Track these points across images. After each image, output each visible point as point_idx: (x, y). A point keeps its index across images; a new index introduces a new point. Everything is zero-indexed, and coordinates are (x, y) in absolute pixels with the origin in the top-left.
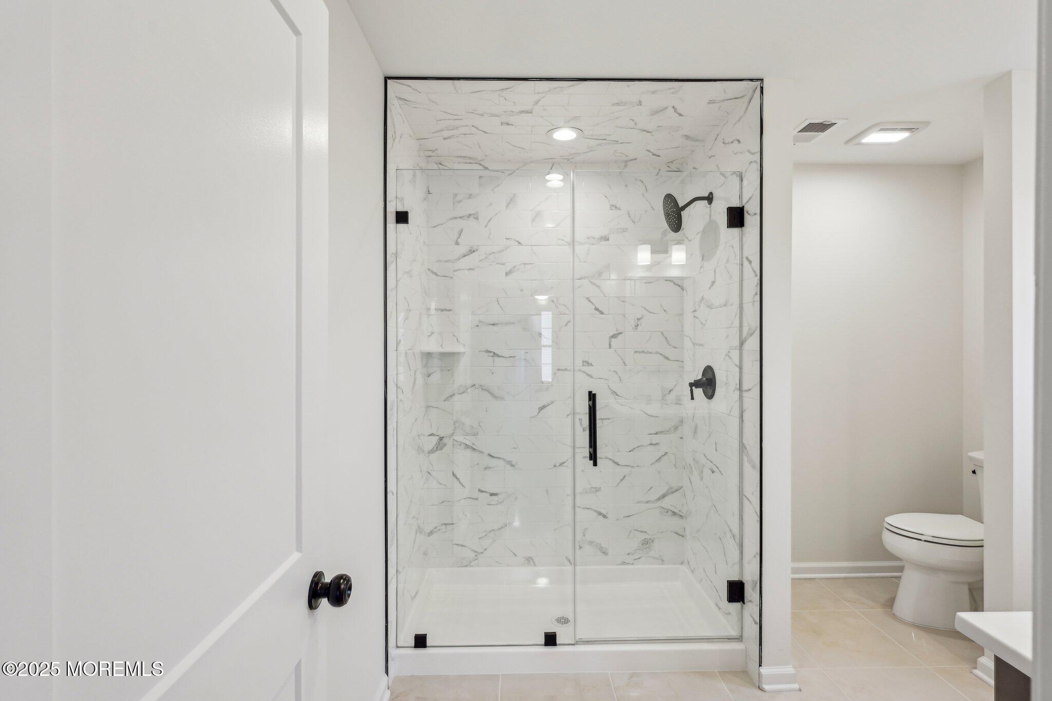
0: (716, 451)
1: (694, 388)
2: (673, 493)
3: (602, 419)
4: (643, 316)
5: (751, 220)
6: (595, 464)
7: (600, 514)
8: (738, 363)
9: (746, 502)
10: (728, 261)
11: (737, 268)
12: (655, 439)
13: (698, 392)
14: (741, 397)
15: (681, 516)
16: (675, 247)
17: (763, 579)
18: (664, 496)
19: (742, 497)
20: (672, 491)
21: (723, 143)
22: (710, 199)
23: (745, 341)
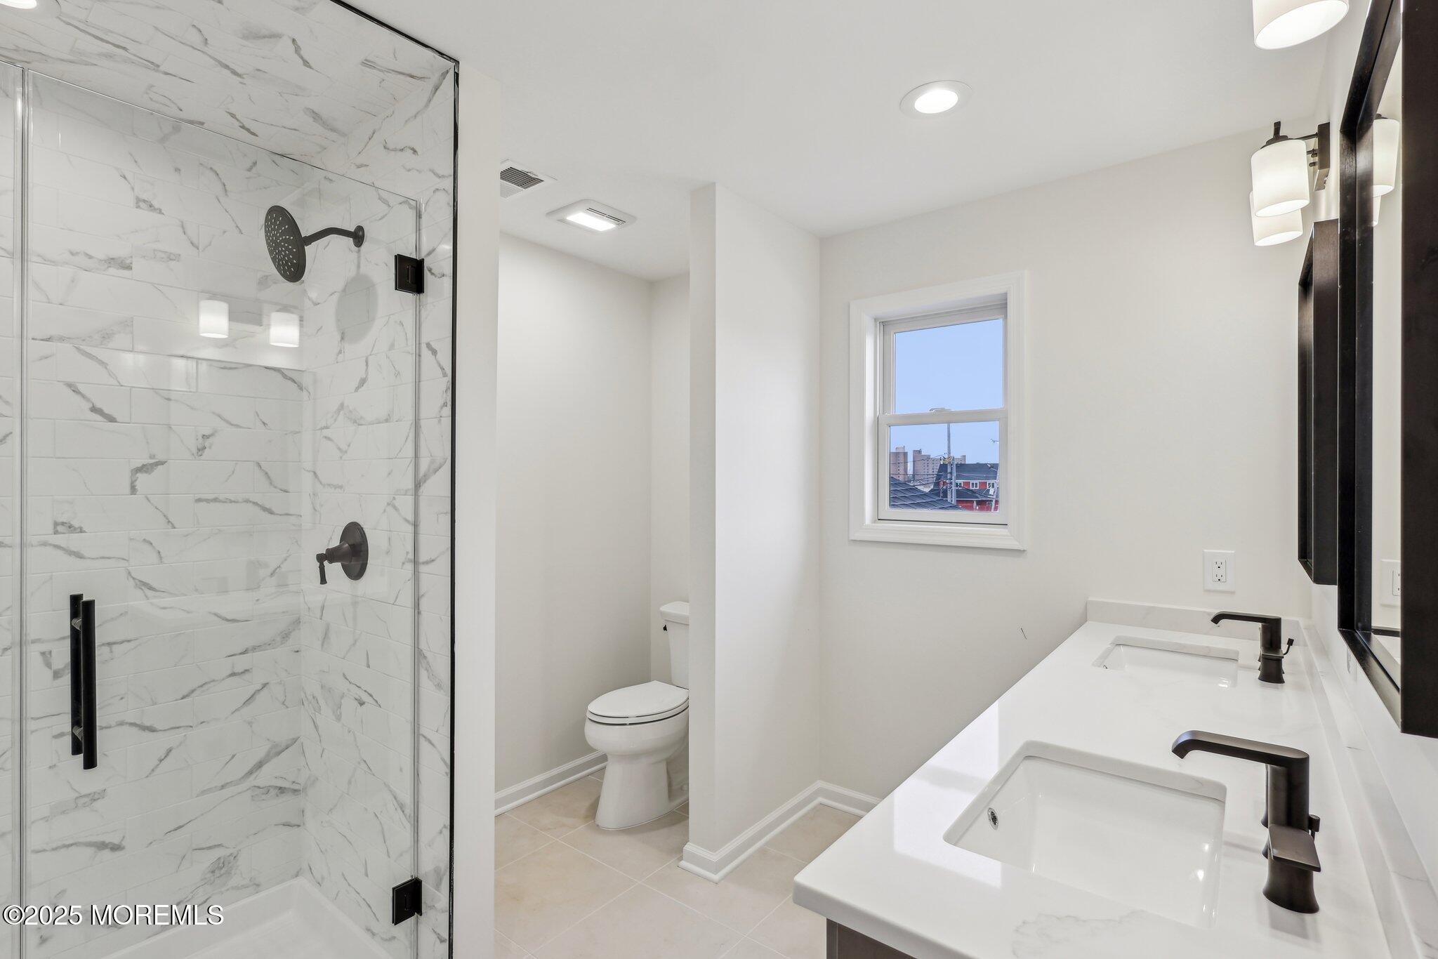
0: (369, 666)
1: (326, 563)
2: (279, 753)
3: (109, 644)
4: (216, 431)
5: (437, 285)
6: (90, 763)
7: (102, 846)
8: (411, 517)
9: (424, 745)
10: (392, 347)
11: (411, 360)
12: (241, 663)
13: (335, 570)
14: (416, 573)
15: (295, 791)
16: (276, 316)
17: (454, 866)
18: (260, 765)
19: (418, 738)
20: (277, 751)
21: (385, 147)
22: (358, 236)
23: (425, 481)
